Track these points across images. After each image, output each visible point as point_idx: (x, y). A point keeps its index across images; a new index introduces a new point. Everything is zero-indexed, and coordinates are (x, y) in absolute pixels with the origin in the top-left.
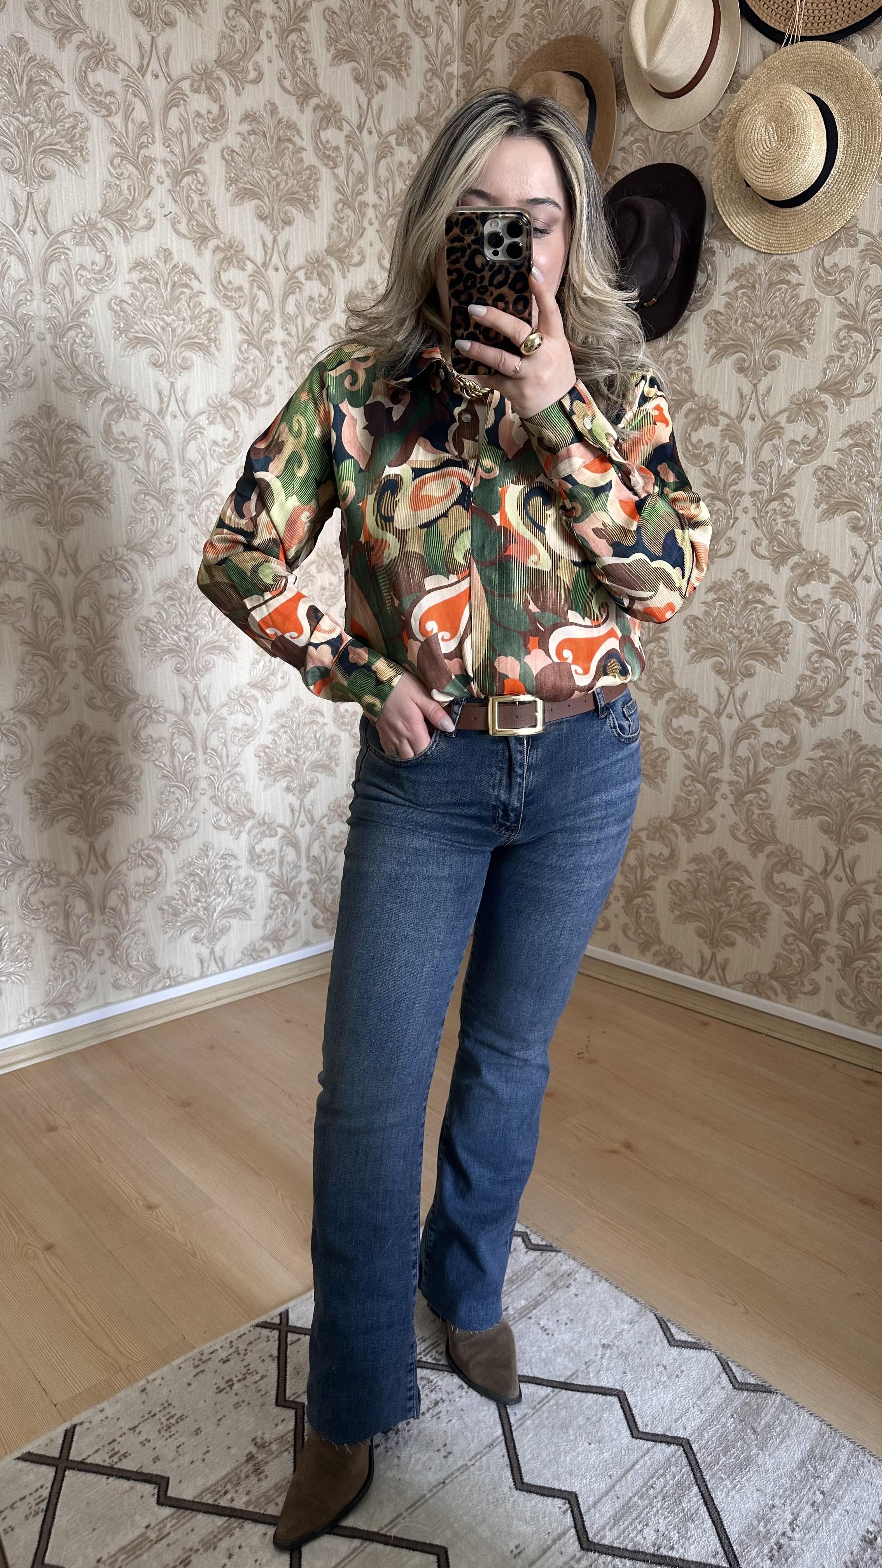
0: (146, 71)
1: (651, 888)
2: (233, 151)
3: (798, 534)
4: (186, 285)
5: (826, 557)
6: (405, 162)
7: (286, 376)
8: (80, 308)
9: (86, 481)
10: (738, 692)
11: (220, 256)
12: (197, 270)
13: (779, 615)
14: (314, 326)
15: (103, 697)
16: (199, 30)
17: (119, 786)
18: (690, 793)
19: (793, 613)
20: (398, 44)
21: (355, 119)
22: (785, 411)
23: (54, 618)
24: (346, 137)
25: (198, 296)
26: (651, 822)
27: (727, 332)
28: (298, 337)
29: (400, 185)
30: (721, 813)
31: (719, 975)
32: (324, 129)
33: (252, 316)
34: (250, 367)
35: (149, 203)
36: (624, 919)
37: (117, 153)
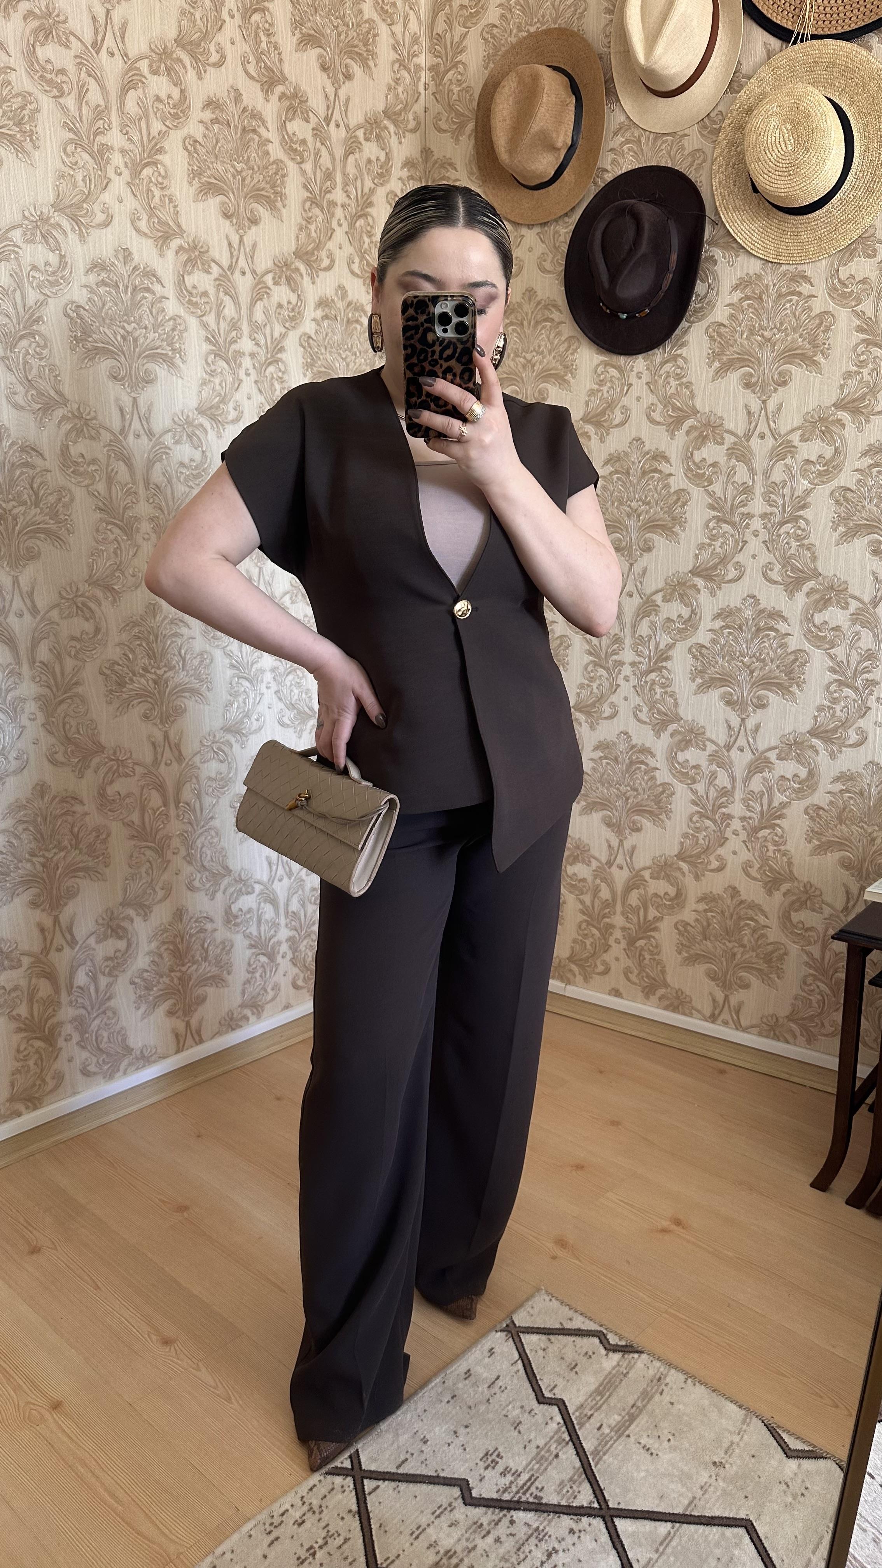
0: (101, 47)
1: (656, 929)
2: (196, 141)
3: (814, 559)
4: (148, 290)
5: (845, 582)
7: (255, 391)
8: (33, 314)
9: (42, 509)
10: (750, 723)
11: (184, 257)
12: (159, 273)
14: (283, 336)
15: (66, 752)
17: (85, 851)
18: (697, 830)
19: (809, 640)
20: (365, 30)
21: (322, 111)
22: (798, 428)
23: (10, 664)
24: (313, 129)
25: (160, 302)
26: (655, 861)
27: (732, 346)
28: (267, 348)
29: (368, 184)
30: (732, 849)
31: (732, 1019)
32: (290, 121)
33: (218, 324)
34: (217, 381)
35: (106, 197)
36: (626, 962)
37: (70, 139)
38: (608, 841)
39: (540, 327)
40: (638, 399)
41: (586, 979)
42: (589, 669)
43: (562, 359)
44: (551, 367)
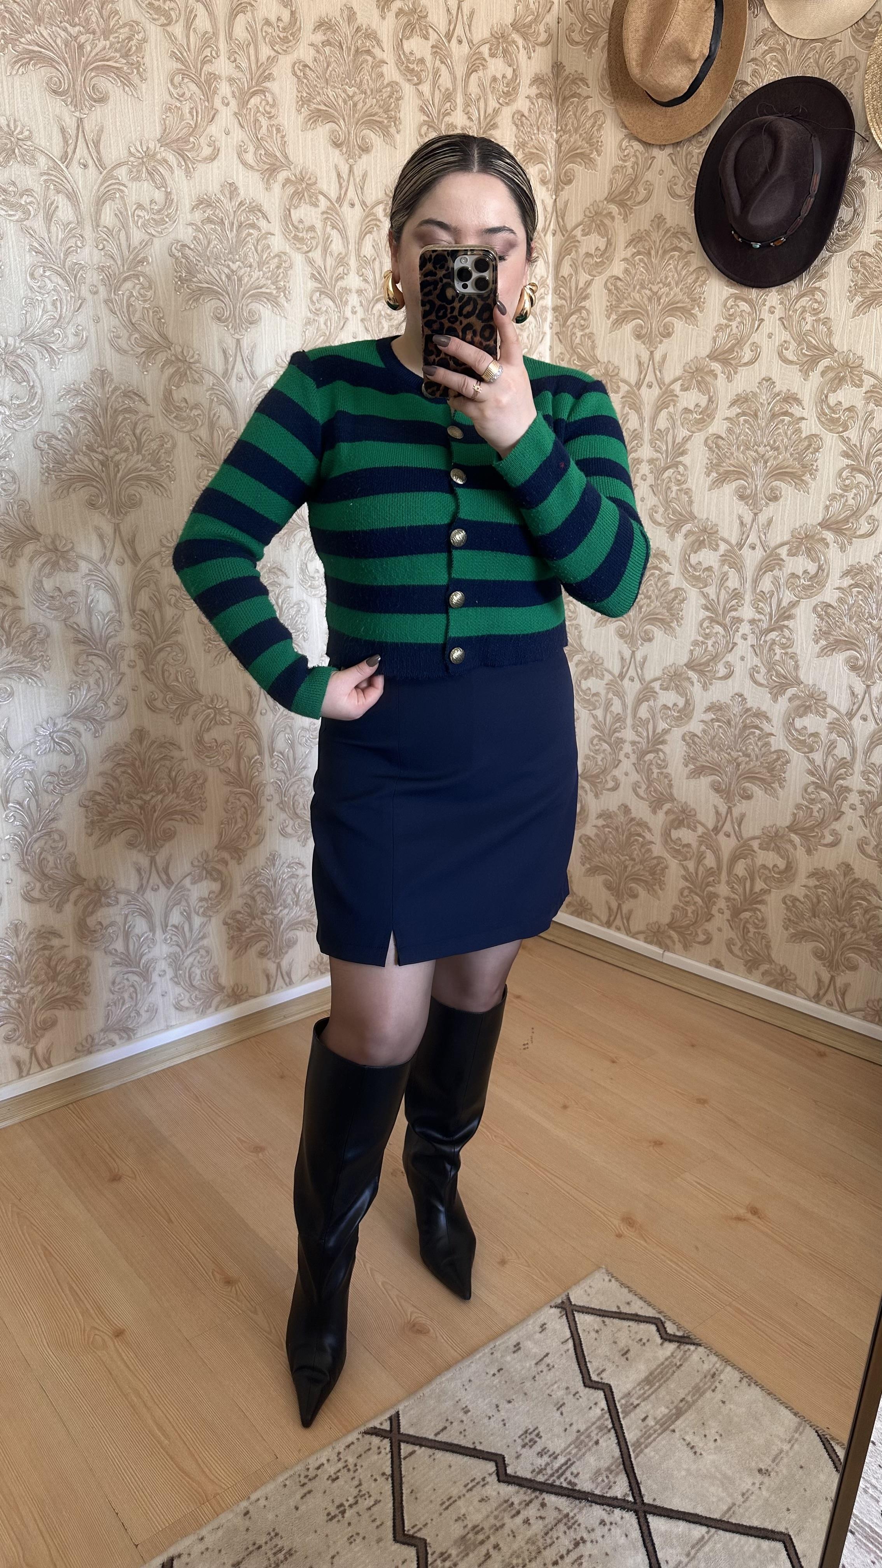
1: (762, 902)
2: (306, 66)
4: (253, 226)
6: (499, 76)
8: (137, 255)
9: (144, 456)
10: (874, 690)
11: (290, 190)
12: (265, 208)
15: (164, 699)
17: (182, 794)
18: (812, 801)
21: (443, 28)
23: (110, 610)
24: (433, 47)
25: (266, 238)
26: (765, 831)
28: (376, 284)
29: (493, 104)
30: (848, 824)
31: (837, 1000)
32: (408, 39)
33: (325, 260)
34: (322, 320)
35: (214, 129)
36: (729, 933)
37: (177, 69)
38: (715, 807)
39: (667, 257)
40: (770, 336)
41: (686, 947)
42: (705, 625)
43: (690, 292)
44: (677, 299)
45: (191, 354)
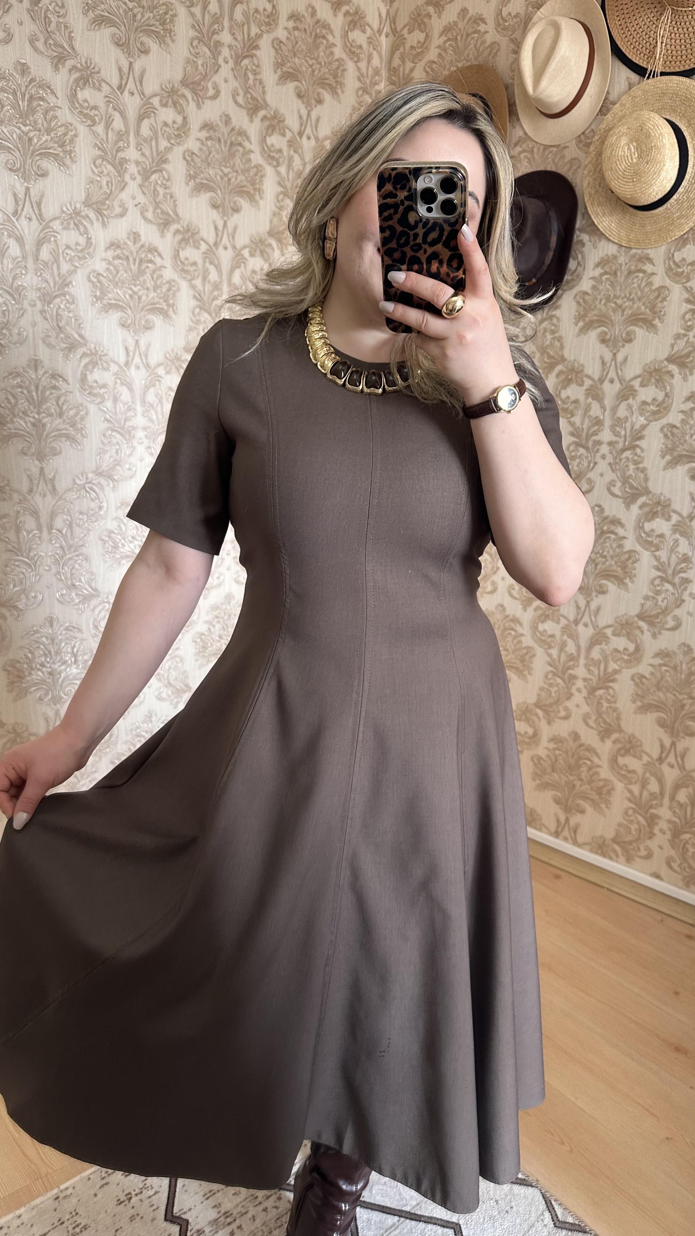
0: (124, 90)
2: (193, 153)
3: (646, 479)
4: (151, 261)
5: (669, 500)
8: (65, 280)
9: (64, 420)
10: (593, 605)
11: (179, 237)
12: (160, 249)
13: (629, 544)
15: (71, 594)
16: (169, 56)
17: (82, 665)
18: (551, 685)
19: (639, 543)
20: (335, 67)
21: (296, 127)
22: (638, 377)
24: (288, 141)
25: (160, 270)
26: (519, 707)
27: (593, 310)
30: (576, 703)
31: (571, 837)
32: (270, 136)
33: (204, 286)
35: (123, 196)
37: (99, 155)
45: (101, 349)
